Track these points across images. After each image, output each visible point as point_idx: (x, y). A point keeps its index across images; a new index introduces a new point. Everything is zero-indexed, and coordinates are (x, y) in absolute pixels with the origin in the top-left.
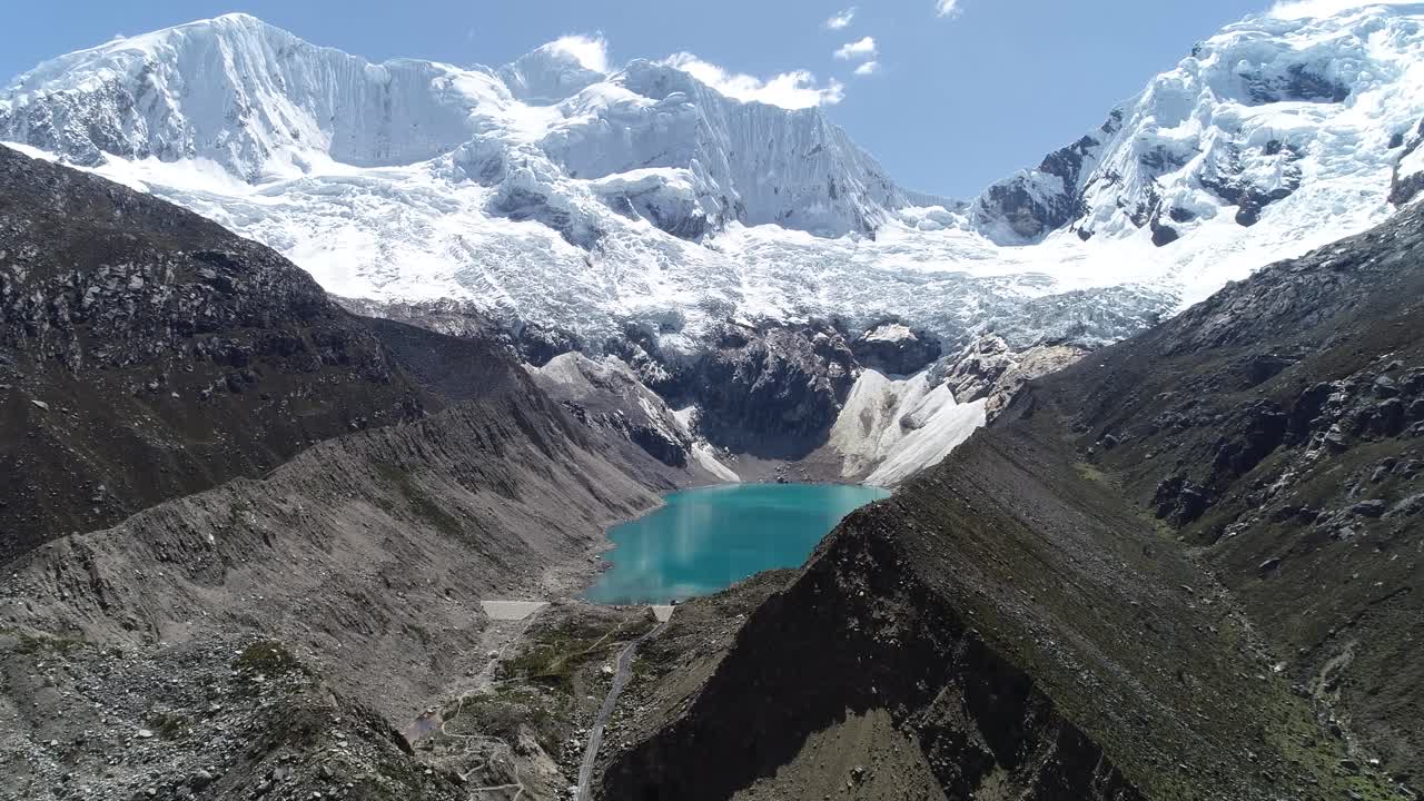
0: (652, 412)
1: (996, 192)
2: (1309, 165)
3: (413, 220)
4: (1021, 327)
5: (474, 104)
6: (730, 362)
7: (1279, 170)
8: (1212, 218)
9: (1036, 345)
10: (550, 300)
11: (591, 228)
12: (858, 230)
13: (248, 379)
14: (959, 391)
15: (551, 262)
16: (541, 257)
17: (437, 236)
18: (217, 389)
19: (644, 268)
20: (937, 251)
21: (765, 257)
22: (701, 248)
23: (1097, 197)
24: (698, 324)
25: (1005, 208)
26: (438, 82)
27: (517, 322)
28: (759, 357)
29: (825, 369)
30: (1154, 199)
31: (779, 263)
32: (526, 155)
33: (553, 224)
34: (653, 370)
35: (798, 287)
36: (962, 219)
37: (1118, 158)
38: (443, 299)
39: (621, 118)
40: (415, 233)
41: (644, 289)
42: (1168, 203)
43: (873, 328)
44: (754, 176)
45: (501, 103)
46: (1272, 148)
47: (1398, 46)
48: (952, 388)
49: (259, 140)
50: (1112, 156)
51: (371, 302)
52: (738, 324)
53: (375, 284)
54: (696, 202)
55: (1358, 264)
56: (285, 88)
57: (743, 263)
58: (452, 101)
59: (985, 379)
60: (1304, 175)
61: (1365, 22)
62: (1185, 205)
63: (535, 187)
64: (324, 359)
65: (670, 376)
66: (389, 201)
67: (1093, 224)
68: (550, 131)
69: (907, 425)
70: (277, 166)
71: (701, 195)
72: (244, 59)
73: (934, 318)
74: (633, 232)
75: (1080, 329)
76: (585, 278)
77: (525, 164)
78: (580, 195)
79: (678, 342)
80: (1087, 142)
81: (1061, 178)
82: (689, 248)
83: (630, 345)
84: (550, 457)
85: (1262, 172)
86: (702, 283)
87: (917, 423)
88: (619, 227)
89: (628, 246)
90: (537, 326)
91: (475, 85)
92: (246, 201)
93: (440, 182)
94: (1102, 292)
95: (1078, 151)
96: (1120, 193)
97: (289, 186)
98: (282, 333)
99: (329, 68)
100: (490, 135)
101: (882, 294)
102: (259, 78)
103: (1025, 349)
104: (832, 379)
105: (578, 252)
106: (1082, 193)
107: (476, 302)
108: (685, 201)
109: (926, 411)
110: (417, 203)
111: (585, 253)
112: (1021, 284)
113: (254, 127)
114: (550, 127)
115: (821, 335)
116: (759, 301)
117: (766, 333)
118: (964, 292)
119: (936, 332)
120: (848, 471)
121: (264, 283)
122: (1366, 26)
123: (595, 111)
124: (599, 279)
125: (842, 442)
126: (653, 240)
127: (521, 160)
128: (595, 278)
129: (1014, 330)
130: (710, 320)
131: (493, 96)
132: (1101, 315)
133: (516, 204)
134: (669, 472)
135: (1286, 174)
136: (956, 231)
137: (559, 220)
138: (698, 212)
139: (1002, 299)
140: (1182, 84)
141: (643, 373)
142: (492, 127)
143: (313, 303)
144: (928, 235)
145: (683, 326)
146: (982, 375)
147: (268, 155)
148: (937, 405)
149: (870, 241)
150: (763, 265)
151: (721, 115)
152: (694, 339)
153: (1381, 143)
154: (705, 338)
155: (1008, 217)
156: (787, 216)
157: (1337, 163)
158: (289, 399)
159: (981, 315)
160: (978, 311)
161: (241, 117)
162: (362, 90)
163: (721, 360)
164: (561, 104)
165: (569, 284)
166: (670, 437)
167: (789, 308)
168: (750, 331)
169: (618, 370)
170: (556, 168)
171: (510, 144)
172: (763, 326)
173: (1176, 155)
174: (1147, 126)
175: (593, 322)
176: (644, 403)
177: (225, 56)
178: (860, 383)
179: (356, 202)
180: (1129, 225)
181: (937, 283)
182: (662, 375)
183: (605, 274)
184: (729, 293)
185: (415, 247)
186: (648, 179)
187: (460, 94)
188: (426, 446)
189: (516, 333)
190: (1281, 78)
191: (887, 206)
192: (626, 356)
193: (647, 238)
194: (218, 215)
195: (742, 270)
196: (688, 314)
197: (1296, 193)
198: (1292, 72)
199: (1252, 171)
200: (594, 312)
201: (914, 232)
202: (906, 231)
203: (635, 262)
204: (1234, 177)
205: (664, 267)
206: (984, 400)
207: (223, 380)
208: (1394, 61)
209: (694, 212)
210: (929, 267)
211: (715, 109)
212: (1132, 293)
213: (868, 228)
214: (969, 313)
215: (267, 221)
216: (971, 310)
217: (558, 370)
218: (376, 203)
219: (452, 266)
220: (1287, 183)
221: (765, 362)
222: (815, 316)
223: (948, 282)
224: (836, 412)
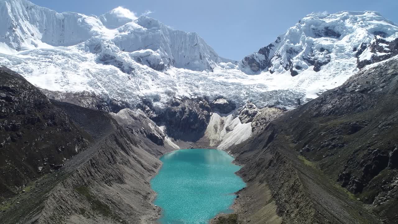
0: (152, 128)
1: (246, 59)
2: (332, 55)
3: (73, 64)
4: (260, 101)
5: (91, 27)
6: (175, 111)
7: (324, 56)
8: (307, 69)
9: (265, 107)
10: (119, 91)
11: (130, 67)
12: (208, 69)
13: (19, 136)
14: (242, 120)
15: (118, 78)
16: (114, 76)
17: (81, 69)
18: (7, 142)
19: (147, 80)
20: (231, 76)
21: (182, 77)
22: (163, 73)
23: (275, 62)
24: (165, 98)
25: (249, 63)
26: (80, 20)
27: (108, 99)
28: (183, 109)
29: (203, 112)
30: (291, 63)
31: (187, 79)
32: (109, 44)
33: (118, 66)
34: (152, 114)
35: (193, 87)
36: (237, 66)
37: (280, 51)
38: (84, 91)
39: (137, 33)
40: (74, 68)
41: (147, 87)
42: (294, 64)
43: (216, 100)
44: (178, 52)
45: (100, 27)
46: (322, 50)
47: (353, 23)
48: (240, 118)
49: (20, 36)
50: (278, 50)
51: (60, 92)
52: (177, 99)
53: (61, 86)
54: (161, 60)
55: (367, 91)
56: (29, 20)
57: (176, 79)
58: (84, 26)
59: (251, 117)
60: (331, 58)
61: (343, 16)
62: (299, 65)
63: (112, 54)
64: (48, 125)
65: (157, 115)
66: (65, 57)
67: (274, 69)
68: (116, 36)
69: (228, 130)
70: (26, 45)
71: (163, 57)
72: (15, 10)
73: (233, 97)
74: (143, 69)
75: (278, 103)
76: (129, 83)
77: (108, 47)
78: (126, 57)
79: (159, 105)
80: (271, 45)
81: (264, 55)
82: (161, 74)
83: (144, 106)
84: (128, 155)
85: (320, 56)
86: (165, 85)
87: (231, 129)
88: (138, 67)
89: (141, 73)
90: (115, 100)
91: (91, 20)
92: (16, 57)
93: (81, 51)
94: (283, 91)
95: (269, 48)
96: (281, 60)
97: (30, 52)
98: (32, 116)
99: (44, 14)
100: (97, 37)
101: (217, 89)
102: (20, 15)
103: (262, 108)
104: (205, 115)
105: (125, 75)
106: (270, 60)
107: (95, 92)
108: (158, 59)
109: (233, 126)
110: (74, 58)
111: (128, 75)
112: (258, 87)
113: (18, 32)
114: (116, 35)
115: (201, 102)
116: (182, 92)
117: (185, 101)
118: (241, 89)
119: (234, 101)
120: (212, 144)
121: (25, 97)
122: (344, 17)
123: (130, 31)
124: (133, 84)
125: (209, 135)
126: (149, 72)
127: (107, 45)
128: (132, 83)
129: (258, 102)
130: (168, 97)
131: (98, 24)
132: (284, 99)
133: (105, 59)
134: (159, 148)
135: (327, 57)
136: (236, 70)
137: (120, 65)
138: (162, 63)
139: (253, 92)
140: (297, 31)
141: (149, 114)
142: (97, 35)
143: (43, 103)
144: (228, 71)
145: (160, 99)
146: (249, 115)
147: (23, 41)
148: (236, 123)
149: (212, 73)
150: (182, 79)
151: (168, 33)
152: (164, 103)
153: (351, 50)
154: (167, 103)
155: (250, 66)
156: (188, 64)
157: (340, 55)
158: (35, 142)
159: (247, 97)
160: (246, 95)
161: (14, 29)
162: (55, 21)
163: (173, 110)
164: (119, 28)
165: (124, 85)
166: (159, 136)
167: (191, 93)
168: (180, 101)
169: (141, 114)
170: (118, 48)
171: (103, 40)
172: (184, 99)
173: (296, 50)
174: (288, 42)
175: (133, 98)
176: (150, 124)
177: (8, 8)
178: (213, 116)
179: (54, 57)
180: (284, 70)
181: (233, 86)
182: (155, 115)
183: (135, 82)
184: (173, 89)
185: (74, 73)
186: (146, 52)
187: (87, 24)
188: (93, 170)
189: (109, 102)
190: (323, 30)
191: (216, 62)
192: (143, 109)
193: (147, 71)
194: (6, 62)
195: (176, 81)
196: (162, 95)
197: (330, 63)
198: (325, 29)
199: (317, 56)
200: (133, 95)
201: (224, 70)
202: (221, 69)
203: (144, 78)
204: (312, 57)
205: (153, 80)
206: (250, 123)
207: (9, 138)
208: (352, 27)
209: (161, 63)
210: (230, 81)
211: (166, 32)
212: (292, 92)
213: (211, 68)
214: (243, 96)
215: (23, 64)
216: (244, 95)
217: (122, 114)
218: (60, 58)
219: (86, 80)
220: (327, 60)
221: (185, 111)
222: (199, 96)
223: (236, 86)
224: (207, 126)
